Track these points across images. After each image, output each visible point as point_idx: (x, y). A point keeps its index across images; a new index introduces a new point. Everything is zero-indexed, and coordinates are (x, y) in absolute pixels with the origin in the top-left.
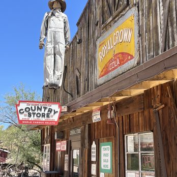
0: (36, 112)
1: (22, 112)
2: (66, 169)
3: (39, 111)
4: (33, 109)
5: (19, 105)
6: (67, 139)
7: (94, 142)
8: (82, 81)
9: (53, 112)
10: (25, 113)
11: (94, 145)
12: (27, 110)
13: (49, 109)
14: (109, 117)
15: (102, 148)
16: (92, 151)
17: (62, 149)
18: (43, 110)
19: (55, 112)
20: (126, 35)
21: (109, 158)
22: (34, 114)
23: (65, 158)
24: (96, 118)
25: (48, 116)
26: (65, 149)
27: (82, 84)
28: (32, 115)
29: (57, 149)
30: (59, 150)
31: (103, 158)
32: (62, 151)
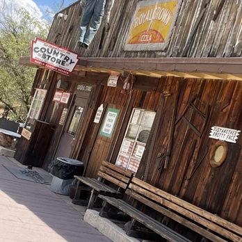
0: (51, 55)
1: (37, 50)
2: (61, 123)
3: (55, 56)
4: (50, 51)
5: (36, 42)
6: (72, 92)
7: (102, 105)
8: (108, 36)
9: (69, 61)
10: (39, 52)
11: (101, 108)
12: (43, 50)
13: (67, 57)
14: (124, 88)
15: (109, 113)
16: (98, 112)
17: (61, 101)
18: (59, 56)
19: (71, 62)
20: (165, 16)
21: (112, 124)
22: (49, 57)
23: (64, 112)
24: (112, 82)
25: (63, 64)
26: (66, 102)
27: (107, 40)
28: (47, 57)
29: (55, 99)
30: (58, 101)
31: (106, 122)
32: (61, 103)
